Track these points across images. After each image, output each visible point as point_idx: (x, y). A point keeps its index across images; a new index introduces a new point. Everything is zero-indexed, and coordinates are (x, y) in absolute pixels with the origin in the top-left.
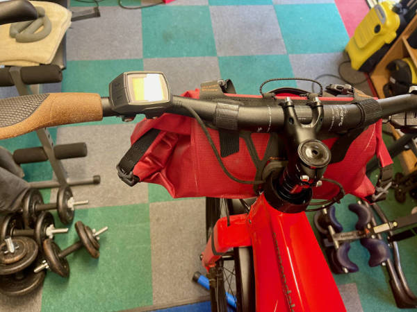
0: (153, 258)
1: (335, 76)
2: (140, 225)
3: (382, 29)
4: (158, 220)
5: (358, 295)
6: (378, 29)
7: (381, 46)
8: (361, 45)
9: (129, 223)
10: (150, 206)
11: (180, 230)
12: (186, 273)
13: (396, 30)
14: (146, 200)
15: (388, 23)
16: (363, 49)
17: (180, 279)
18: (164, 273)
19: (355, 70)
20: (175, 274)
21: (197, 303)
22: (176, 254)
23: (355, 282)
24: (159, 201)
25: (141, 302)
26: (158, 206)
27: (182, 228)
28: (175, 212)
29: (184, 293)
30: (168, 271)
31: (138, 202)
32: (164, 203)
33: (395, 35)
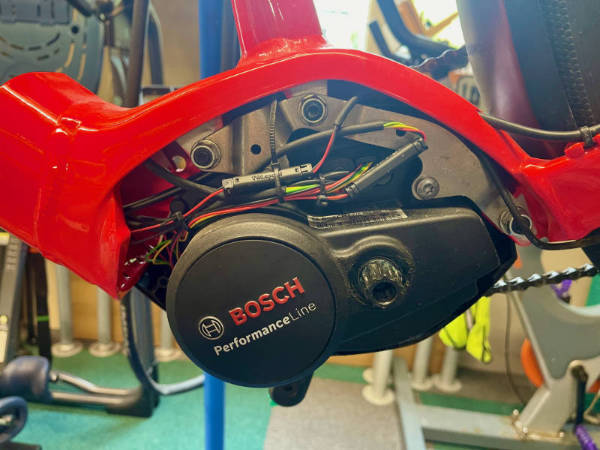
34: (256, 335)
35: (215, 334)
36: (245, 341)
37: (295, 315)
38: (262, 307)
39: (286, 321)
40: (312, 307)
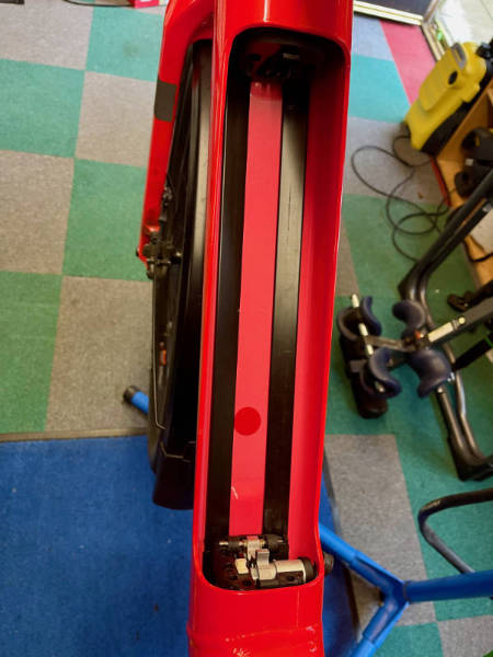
0: (56, 358)
1: (385, 151)
2: (41, 305)
3: (460, 78)
4: (74, 302)
5: (397, 453)
6: (453, 77)
7: (456, 108)
8: (427, 106)
9: (21, 300)
10: (64, 281)
11: (113, 323)
12: (114, 388)
13: (480, 80)
14: (59, 270)
15: (469, 68)
16: (430, 112)
17: (101, 398)
18: (74, 384)
19: (415, 150)
20: (92, 388)
21: (126, 436)
22: (100, 357)
23: (393, 433)
24: (81, 276)
25: (22, 425)
26: (79, 283)
27: (115, 321)
28: (107, 295)
29: (104, 418)
30: (81, 382)
31: (43, 270)
32: (89, 279)
33: (477, 88)
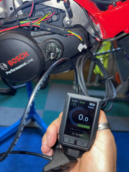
34: (17, 68)
35: (5, 68)
36: (14, 70)
37: (27, 62)
38: (17, 60)
39: (25, 64)
40: (32, 60)
